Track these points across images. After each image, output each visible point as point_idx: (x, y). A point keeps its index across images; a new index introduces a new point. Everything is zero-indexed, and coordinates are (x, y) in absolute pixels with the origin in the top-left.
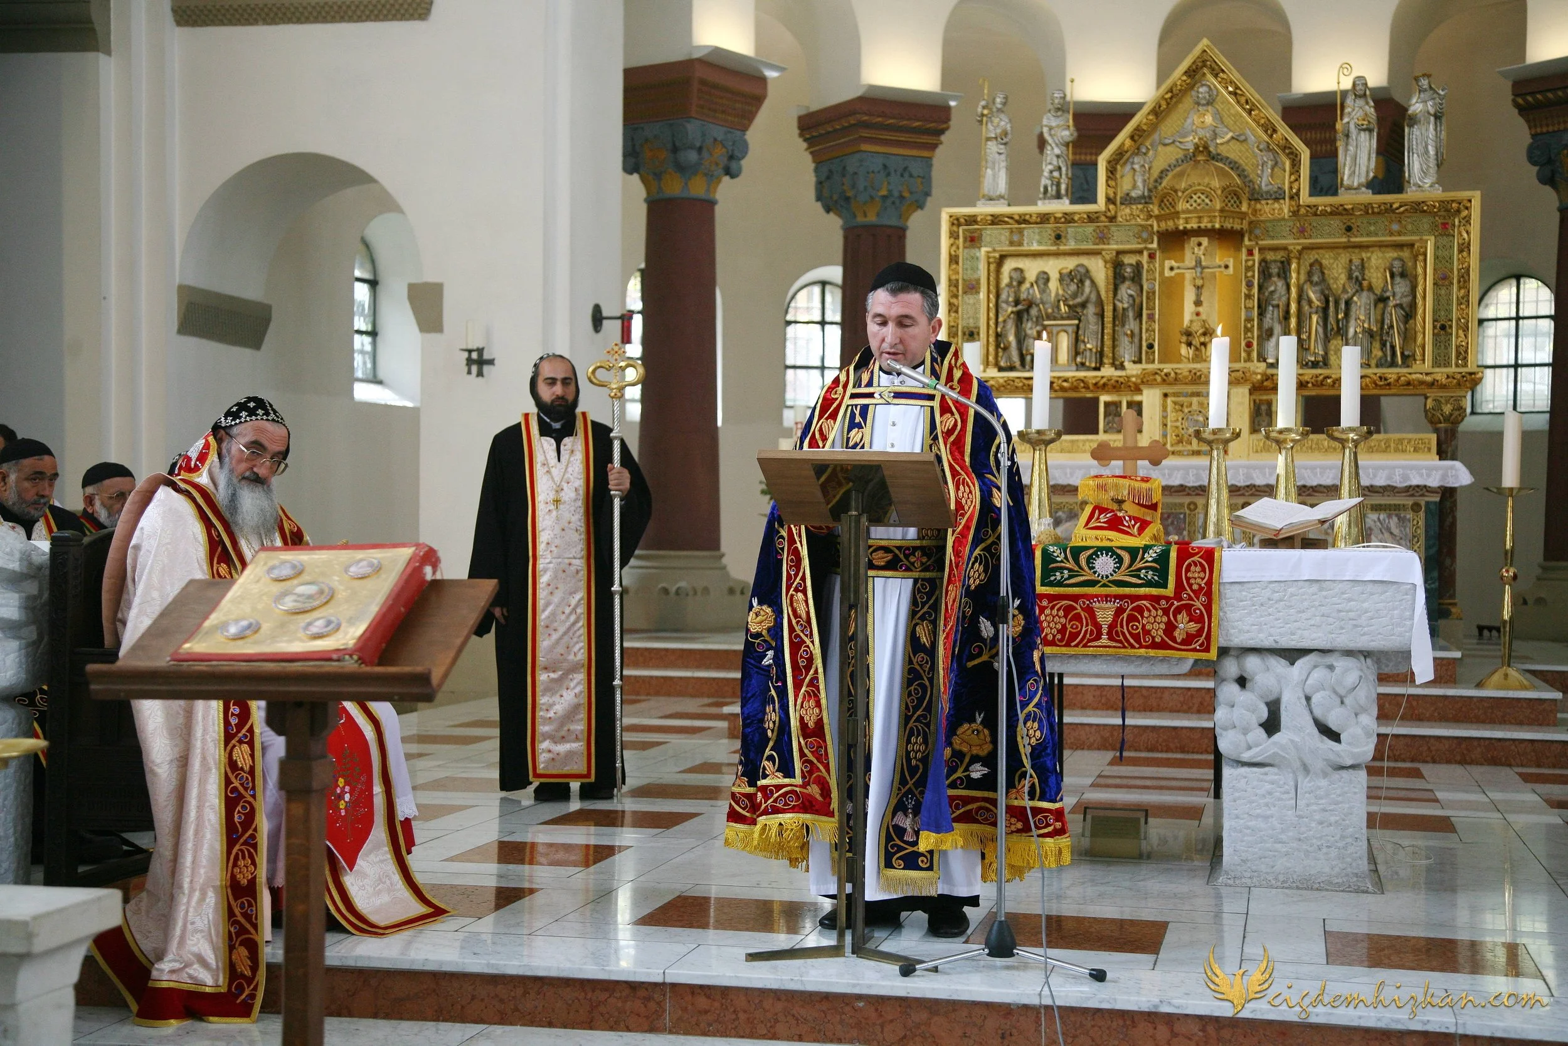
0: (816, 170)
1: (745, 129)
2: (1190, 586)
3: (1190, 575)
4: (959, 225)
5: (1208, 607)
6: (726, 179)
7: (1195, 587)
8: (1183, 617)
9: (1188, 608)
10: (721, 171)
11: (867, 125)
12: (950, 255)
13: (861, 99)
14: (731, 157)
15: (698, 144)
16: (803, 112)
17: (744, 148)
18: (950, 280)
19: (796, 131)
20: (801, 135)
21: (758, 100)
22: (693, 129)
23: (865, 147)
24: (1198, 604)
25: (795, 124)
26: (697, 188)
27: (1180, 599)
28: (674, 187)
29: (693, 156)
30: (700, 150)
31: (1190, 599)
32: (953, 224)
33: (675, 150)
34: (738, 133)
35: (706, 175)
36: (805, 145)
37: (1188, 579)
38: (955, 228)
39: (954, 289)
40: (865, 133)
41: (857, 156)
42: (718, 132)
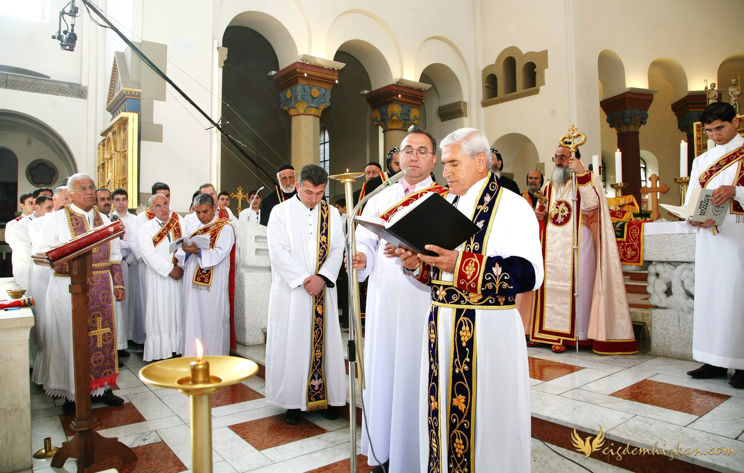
0: (678, 120)
1: (647, 110)
2: (632, 237)
3: (632, 233)
4: (700, 128)
5: (639, 245)
6: (642, 125)
7: (634, 237)
8: (629, 249)
9: (631, 246)
10: (639, 124)
11: (691, 103)
12: (697, 137)
13: (687, 96)
14: (643, 119)
15: (630, 116)
16: (672, 103)
17: (647, 116)
18: (698, 145)
19: (671, 109)
20: (672, 110)
21: (651, 101)
22: (627, 112)
23: (690, 110)
24: (635, 244)
25: (670, 107)
26: (631, 129)
27: (628, 242)
28: (624, 130)
29: (628, 120)
30: (631, 118)
31: (632, 242)
32: (698, 127)
33: (623, 119)
34: (645, 111)
35: (634, 125)
36: (674, 113)
37: (631, 234)
38: (699, 128)
39: (699, 148)
40: (690, 106)
41: (689, 113)
42: (637, 112)
